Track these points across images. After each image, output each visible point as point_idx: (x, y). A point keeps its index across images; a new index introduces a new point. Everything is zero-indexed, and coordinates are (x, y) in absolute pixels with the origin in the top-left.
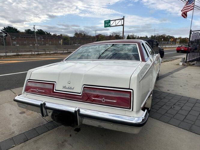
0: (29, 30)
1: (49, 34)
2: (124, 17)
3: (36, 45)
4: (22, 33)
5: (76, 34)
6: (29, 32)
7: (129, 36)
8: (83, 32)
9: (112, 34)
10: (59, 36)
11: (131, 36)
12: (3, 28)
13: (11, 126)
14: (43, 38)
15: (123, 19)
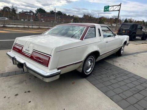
0: (53, 11)
1: (65, 15)
2: (121, 3)
3: (55, 22)
4: (48, 13)
5: (85, 16)
6: (52, 12)
7: (126, 19)
8: (90, 14)
9: (113, 17)
10: (72, 16)
11: (129, 20)
12: (37, 9)
13: (6, 68)
14: (60, 17)
15: (120, 5)
